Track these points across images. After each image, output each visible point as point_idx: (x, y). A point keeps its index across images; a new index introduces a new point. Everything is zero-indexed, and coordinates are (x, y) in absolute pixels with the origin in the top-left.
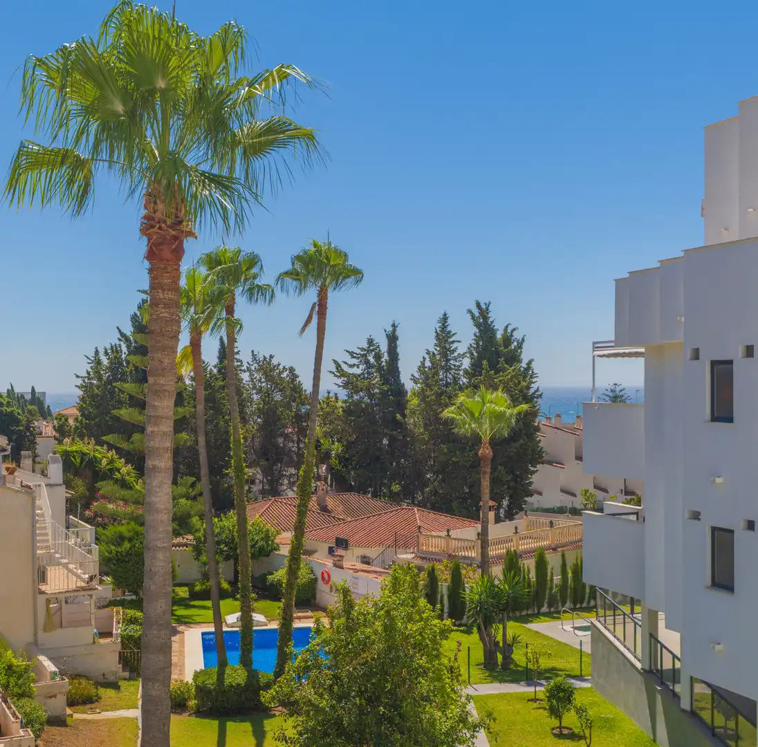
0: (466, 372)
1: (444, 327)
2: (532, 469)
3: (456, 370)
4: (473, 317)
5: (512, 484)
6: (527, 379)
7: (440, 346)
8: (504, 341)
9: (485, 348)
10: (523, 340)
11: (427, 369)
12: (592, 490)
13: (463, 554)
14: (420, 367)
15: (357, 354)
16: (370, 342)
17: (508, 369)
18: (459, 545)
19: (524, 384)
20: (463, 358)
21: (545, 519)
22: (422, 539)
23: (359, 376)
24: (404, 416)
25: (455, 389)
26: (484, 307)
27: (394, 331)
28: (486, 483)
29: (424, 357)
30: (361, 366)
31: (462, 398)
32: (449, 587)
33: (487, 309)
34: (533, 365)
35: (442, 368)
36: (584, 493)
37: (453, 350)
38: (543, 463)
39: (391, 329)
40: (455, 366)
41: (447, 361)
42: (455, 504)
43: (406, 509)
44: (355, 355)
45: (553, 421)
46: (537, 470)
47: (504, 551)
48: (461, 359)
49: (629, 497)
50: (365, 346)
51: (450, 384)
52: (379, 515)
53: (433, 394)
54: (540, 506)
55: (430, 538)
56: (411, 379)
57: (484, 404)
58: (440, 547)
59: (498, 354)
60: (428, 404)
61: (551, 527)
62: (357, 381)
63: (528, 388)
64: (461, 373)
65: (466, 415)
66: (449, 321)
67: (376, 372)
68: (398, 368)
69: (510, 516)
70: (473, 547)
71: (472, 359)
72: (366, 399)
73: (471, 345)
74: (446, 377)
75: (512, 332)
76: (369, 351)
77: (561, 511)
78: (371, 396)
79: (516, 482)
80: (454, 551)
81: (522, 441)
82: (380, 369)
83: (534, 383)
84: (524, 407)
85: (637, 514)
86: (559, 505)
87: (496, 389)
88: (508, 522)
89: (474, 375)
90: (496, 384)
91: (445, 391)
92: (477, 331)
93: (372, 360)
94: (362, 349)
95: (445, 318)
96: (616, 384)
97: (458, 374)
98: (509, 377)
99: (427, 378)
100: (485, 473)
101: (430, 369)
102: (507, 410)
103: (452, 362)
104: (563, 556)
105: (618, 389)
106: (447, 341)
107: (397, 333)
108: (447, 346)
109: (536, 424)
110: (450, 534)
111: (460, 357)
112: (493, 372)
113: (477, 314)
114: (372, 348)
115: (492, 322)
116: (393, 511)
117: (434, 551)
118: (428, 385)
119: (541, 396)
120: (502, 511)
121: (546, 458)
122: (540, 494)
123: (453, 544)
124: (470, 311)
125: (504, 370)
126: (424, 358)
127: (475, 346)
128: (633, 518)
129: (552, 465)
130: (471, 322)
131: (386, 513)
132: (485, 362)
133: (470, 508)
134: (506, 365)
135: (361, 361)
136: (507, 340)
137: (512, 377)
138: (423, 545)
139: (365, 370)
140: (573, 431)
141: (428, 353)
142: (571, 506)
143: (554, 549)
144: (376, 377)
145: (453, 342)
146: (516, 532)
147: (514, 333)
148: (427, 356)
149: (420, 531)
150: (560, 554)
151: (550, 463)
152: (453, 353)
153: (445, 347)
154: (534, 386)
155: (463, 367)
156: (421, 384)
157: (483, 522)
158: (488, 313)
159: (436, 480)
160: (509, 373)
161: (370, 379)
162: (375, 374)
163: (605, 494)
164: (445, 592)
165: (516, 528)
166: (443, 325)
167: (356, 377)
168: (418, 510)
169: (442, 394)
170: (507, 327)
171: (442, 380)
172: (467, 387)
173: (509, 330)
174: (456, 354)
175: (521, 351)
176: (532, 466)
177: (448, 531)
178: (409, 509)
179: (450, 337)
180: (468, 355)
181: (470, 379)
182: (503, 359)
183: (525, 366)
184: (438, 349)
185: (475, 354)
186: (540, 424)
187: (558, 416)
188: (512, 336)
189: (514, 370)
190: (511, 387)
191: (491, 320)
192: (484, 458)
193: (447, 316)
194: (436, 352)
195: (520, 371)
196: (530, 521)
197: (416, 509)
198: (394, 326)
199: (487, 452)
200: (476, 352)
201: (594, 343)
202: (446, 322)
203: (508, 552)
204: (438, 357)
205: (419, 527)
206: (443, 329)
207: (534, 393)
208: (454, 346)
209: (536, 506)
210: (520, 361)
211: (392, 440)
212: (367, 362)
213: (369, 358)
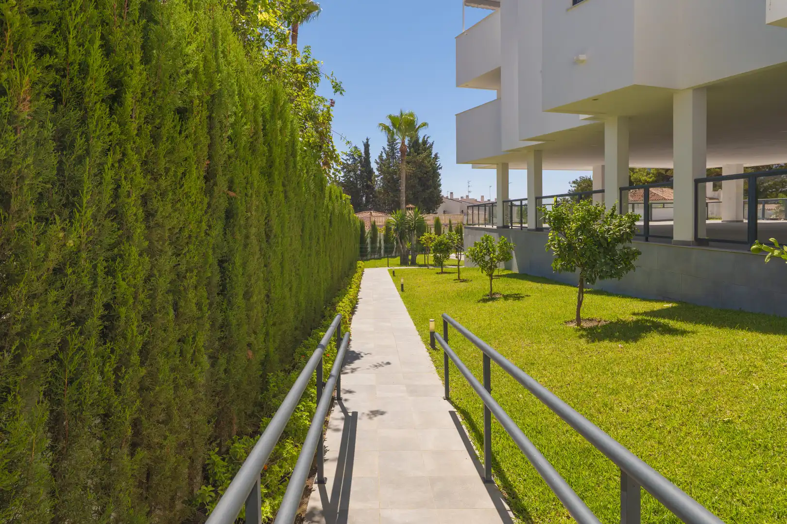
8: (423, 143)
9: (414, 147)
10: (433, 143)
11: (383, 157)
14: (380, 157)
15: (349, 154)
16: (356, 148)
19: (433, 163)
23: (350, 165)
27: (367, 142)
30: (351, 160)
32: (384, 235)
50: (353, 150)
56: (376, 164)
63: (435, 164)
68: (369, 159)
76: (355, 153)
82: (360, 162)
83: (438, 162)
93: (357, 157)
94: (352, 152)
107: (369, 143)
114: (356, 151)
119: (441, 168)
135: (351, 158)
136: (425, 142)
139: (353, 162)
141: (384, 149)
144: (358, 165)
147: (428, 139)
148: (383, 151)
156: (380, 164)
161: (356, 166)
162: (358, 163)
164: (382, 238)
167: (348, 166)
173: (426, 138)
175: (432, 149)
198: (367, 140)
204: (389, 151)
210: (431, 152)
212: (354, 158)
213: (355, 156)
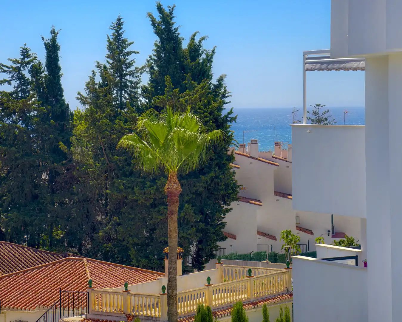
0: (145, 90)
1: (118, 33)
2: (225, 207)
3: (133, 88)
4: (154, 23)
5: (202, 226)
6: (218, 98)
7: (113, 58)
8: (190, 52)
9: (168, 61)
10: (213, 52)
11: (97, 87)
12: (295, 232)
13: (145, 313)
14: (88, 83)
15: (7, 67)
16: (25, 53)
17: (195, 87)
18: (140, 303)
19: (216, 104)
20: (141, 73)
21: (242, 268)
22: (93, 296)
23: (11, 94)
24: (69, 144)
25: (132, 110)
26: (167, 11)
28: (173, 225)
29: (93, 71)
30: (13, 82)
31: (142, 122)
33: (171, 13)
34: (225, 82)
35: (116, 85)
36: (285, 235)
37: (129, 63)
38: (237, 200)
39: (50, 36)
40: (131, 82)
41: (122, 76)
42: (132, 252)
43: (73, 260)
44: (5, 69)
45: (247, 149)
46: (231, 209)
47: (195, 308)
48: (139, 74)
49: (338, 240)
50: (19, 57)
51: (125, 104)
52: (38, 268)
53: (105, 117)
54: (234, 252)
55: (104, 295)
56: (78, 98)
57: (170, 128)
58: (116, 305)
59: (183, 69)
60: (99, 129)
61: (250, 276)
62: (9, 100)
63: (220, 109)
64: (139, 91)
65: (148, 143)
66: (124, 28)
67: (33, 90)
68: (60, 85)
69: (199, 265)
70: (157, 304)
71: (152, 74)
72: (21, 124)
73: (150, 57)
74: (121, 96)
75: (200, 41)
76: (23, 64)
77: (259, 257)
78: (27, 120)
79: (207, 224)
80: (133, 310)
81: (212, 174)
82: (38, 87)
83: (226, 103)
84: (216, 133)
85: (356, 258)
86: (256, 251)
87: (183, 110)
88: (196, 273)
89: (155, 94)
90: (181, 104)
91: (120, 113)
92: (158, 40)
93: (28, 75)
94: (15, 61)
95: (119, 24)
96: (318, 105)
97: (136, 93)
98: (197, 96)
99: (97, 97)
100: (172, 213)
101: (100, 86)
102: (199, 134)
103: (128, 78)
104: (265, 311)
105: (321, 111)
106: (121, 51)
107: (58, 42)
108: (122, 58)
109: (229, 153)
110: (128, 289)
111: (137, 72)
112: (177, 90)
113: (158, 20)
114: (26, 60)
115: (176, 30)
116: (56, 263)
117: (108, 311)
118: (97, 106)
120: (190, 259)
121: (241, 194)
122: (234, 237)
123: (133, 301)
124: (150, 15)
125: (192, 88)
126: (94, 73)
127: (155, 58)
128: (352, 262)
129: (248, 202)
130: (152, 29)
131: (47, 266)
132: (168, 78)
133: (150, 256)
134: (193, 82)
135: (13, 76)
136: (195, 50)
137: (201, 96)
138: (94, 304)
139: (18, 88)
140: (271, 161)
141: (99, 66)
142: (270, 251)
143: (254, 304)
144: (33, 97)
145: (129, 54)
146: (209, 284)
147: (203, 43)
149: (90, 287)
150: (262, 308)
151: (246, 200)
152: (129, 67)
153: (120, 60)
154: (227, 108)
155: (141, 84)
156: (90, 104)
157: (170, 273)
158: (171, 19)
159: (109, 223)
160: (198, 91)
161: (25, 98)
162: (31, 92)
163: (310, 236)
165: (209, 279)
166: (117, 31)
167: (7, 97)
168: (88, 261)
169: (115, 117)
170: (194, 36)
171: (115, 100)
172: (147, 108)
173: (197, 40)
174: (132, 68)
175: (211, 66)
176: (225, 203)
177: (126, 285)
178: (77, 260)
179: (125, 48)
180: (147, 70)
181: (150, 99)
182: (189, 74)
183: (216, 83)
184: (111, 61)
185: (156, 68)
186: (234, 153)
187: (254, 143)
188: (200, 46)
189: (202, 88)
190: (199, 109)
191: (174, 26)
192: (171, 194)
193: (122, 21)
194: (108, 66)
195: (210, 89)
196: (225, 270)
197: (85, 259)
198: (53, 32)
199: (175, 186)
200: (157, 66)
201: (305, 53)
202: (121, 29)
203: (200, 309)
204: (111, 72)
205: (91, 282)
206: (117, 36)
207: (227, 116)
208: (130, 58)
209: (229, 252)
210: (210, 77)
211: (53, 175)
212: (21, 77)
213: (23, 72)
